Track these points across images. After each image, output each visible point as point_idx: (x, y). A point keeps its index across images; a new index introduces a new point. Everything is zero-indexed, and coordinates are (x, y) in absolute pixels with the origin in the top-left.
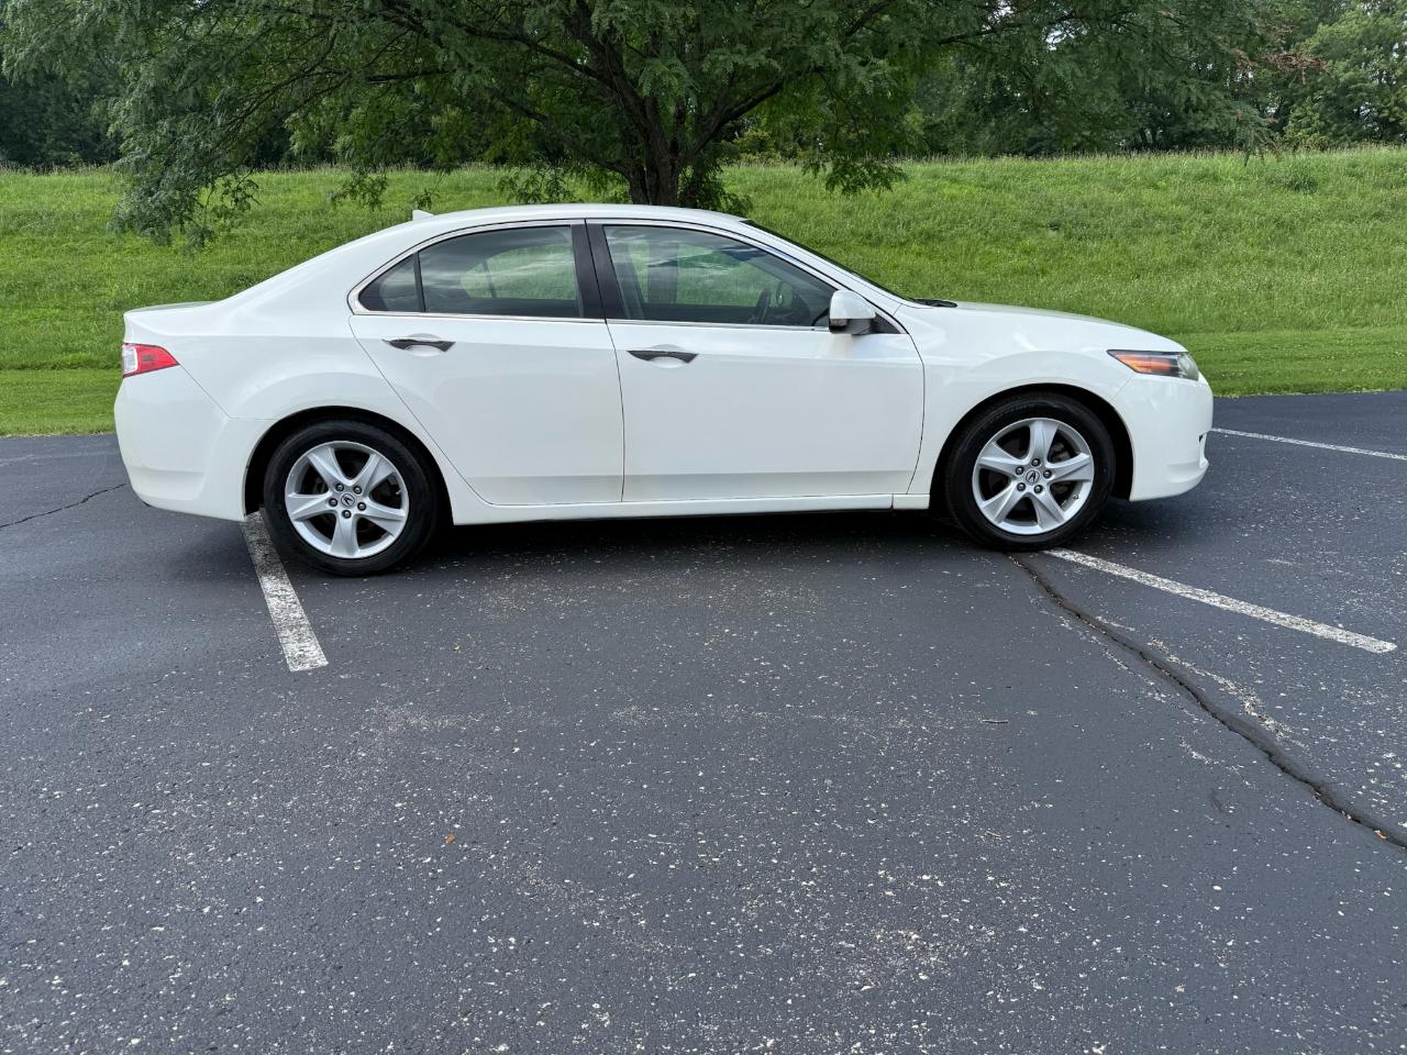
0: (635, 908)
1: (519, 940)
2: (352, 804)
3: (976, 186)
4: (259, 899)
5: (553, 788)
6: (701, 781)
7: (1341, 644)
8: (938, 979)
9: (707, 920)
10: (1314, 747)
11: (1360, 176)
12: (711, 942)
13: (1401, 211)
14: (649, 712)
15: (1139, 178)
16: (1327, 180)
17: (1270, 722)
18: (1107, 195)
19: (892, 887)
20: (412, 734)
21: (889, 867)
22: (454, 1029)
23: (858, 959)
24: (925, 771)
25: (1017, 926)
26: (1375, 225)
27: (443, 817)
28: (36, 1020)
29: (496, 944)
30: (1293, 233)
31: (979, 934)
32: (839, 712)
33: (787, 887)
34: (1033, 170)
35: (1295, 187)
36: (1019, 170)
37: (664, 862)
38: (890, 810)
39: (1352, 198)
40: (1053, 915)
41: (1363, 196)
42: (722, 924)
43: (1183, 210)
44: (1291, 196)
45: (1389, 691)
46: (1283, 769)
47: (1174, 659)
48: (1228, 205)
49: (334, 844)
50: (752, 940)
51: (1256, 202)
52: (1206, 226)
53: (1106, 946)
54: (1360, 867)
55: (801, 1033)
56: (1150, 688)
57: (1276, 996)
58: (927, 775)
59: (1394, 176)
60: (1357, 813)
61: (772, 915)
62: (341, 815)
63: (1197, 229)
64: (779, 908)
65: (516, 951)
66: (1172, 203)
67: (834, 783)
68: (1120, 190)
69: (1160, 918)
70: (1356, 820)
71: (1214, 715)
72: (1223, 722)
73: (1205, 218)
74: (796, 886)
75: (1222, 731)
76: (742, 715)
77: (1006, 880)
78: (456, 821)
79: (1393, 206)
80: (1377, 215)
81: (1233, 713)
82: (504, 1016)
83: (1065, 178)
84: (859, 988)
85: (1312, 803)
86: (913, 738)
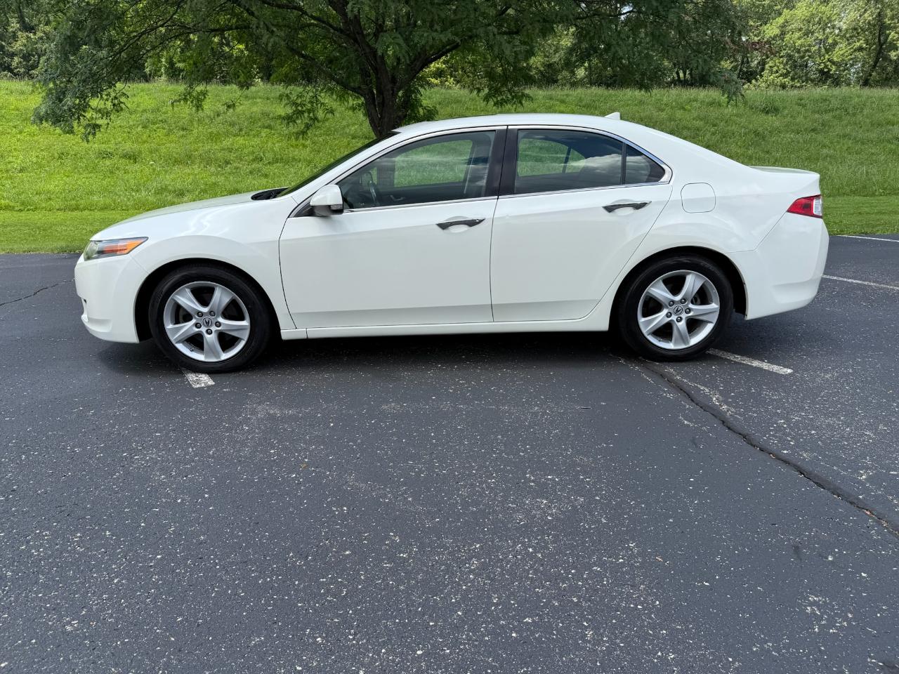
0: (406, 493)
1: (348, 508)
2: (247, 451)
3: (576, 105)
4: (206, 496)
5: (355, 442)
6: (433, 438)
7: (765, 370)
8: (558, 519)
9: (443, 497)
10: (745, 418)
11: (804, 106)
12: (445, 506)
13: (827, 128)
14: (402, 406)
15: (674, 103)
16: (785, 108)
17: (725, 407)
18: (655, 114)
19: (533, 481)
20: (272, 418)
21: (531, 473)
22: (321, 546)
23: (518, 511)
24: (548, 431)
25: (595, 496)
26: (812, 136)
27: (298, 456)
28: (103, 550)
29: (337, 510)
30: (764, 140)
31: (576, 500)
32: (503, 405)
33: (481, 483)
34: (610, 95)
35: (766, 111)
36: (602, 96)
37: (418, 474)
38: (530, 449)
39: (800, 119)
40: (612, 492)
41: (805, 118)
42: (449, 499)
43: (699, 123)
44: (763, 117)
45: (785, 392)
46: (729, 428)
47: (678, 378)
48: (726, 122)
49: (240, 470)
50: (466, 505)
51: (743, 120)
52: (713, 134)
53: (638, 504)
54: (760, 470)
55: (492, 542)
56: (665, 392)
57: (715, 522)
58: (550, 432)
59: (824, 106)
60: (762, 447)
61: (474, 495)
62: (241, 456)
63: (708, 136)
64: (478, 491)
65: (348, 513)
66: (694, 120)
67: (502, 437)
68: (663, 110)
69: (664, 492)
70: (761, 450)
71: (697, 404)
72: (701, 407)
73: (713, 129)
74: (486, 482)
75: (700, 411)
76: (452, 407)
77: (589, 478)
78: (306, 458)
79: (823, 125)
80: (813, 130)
81: (707, 403)
82: (346, 540)
83: (629, 102)
84: (519, 523)
85: (741, 443)
86: (542, 416)
